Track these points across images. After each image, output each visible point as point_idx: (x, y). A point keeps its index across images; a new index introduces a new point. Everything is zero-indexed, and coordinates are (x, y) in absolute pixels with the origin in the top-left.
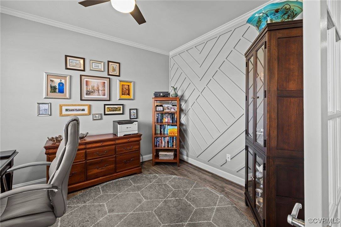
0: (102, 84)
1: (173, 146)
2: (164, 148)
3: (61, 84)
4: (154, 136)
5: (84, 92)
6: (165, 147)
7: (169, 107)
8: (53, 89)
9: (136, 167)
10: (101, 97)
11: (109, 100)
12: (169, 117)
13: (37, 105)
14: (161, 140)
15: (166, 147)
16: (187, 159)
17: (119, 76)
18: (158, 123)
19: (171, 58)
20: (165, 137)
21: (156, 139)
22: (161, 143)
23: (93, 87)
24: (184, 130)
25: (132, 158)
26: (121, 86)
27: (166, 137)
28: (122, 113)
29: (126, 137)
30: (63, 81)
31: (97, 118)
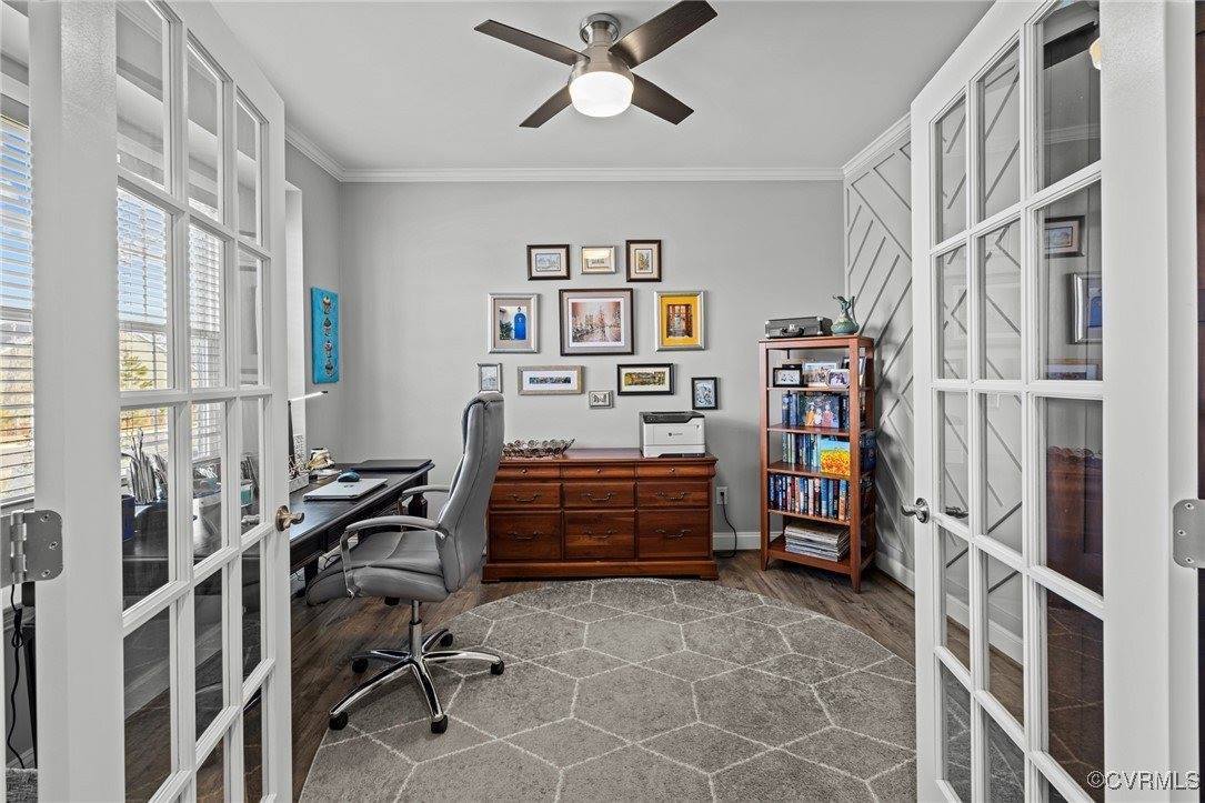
0: (612, 307)
1: (836, 513)
2: (801, 516)
3: (520, 318)
4: (766, 469)
5: (570, 333)
6: (806, 511)
7: (826, 374)
8: (505, 330)
9: (696, 558)
10: (610, 344)
11: (632, 353)
12: (827, 407)
13: (477, 368)
14: (792, 485)
15: (811, 513)
16: (905, 573)
17: (659, 280)
18: (788, 426)
19: (851, 188)
20: (807, 478)
21: (775, 480)
22: (793, 496)
23: (589, 319)
24: (894, 461)
25: (686, 526)
26: (665, 308)
27: (812, 478)
28: (668, 389)
29: (667, 460)
30: (524, 310)
31: (600, 403)
